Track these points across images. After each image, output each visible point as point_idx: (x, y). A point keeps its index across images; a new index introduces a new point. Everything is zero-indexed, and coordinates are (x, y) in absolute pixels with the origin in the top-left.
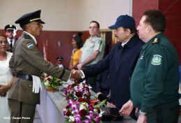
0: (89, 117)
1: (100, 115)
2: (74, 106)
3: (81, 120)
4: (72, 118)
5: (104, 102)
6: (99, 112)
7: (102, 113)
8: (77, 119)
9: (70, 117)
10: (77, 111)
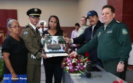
0: (77, 67)
1: (85, 66)
2: (69, 61)
3: (73, 68)
4: (68, 68)
5: (86, 58)
6: (84, 64)
7: (85, 65)
8: (71, 68)
9: (67, 67)
10: (71, 64)
